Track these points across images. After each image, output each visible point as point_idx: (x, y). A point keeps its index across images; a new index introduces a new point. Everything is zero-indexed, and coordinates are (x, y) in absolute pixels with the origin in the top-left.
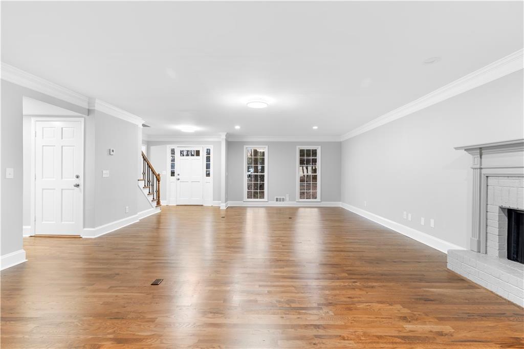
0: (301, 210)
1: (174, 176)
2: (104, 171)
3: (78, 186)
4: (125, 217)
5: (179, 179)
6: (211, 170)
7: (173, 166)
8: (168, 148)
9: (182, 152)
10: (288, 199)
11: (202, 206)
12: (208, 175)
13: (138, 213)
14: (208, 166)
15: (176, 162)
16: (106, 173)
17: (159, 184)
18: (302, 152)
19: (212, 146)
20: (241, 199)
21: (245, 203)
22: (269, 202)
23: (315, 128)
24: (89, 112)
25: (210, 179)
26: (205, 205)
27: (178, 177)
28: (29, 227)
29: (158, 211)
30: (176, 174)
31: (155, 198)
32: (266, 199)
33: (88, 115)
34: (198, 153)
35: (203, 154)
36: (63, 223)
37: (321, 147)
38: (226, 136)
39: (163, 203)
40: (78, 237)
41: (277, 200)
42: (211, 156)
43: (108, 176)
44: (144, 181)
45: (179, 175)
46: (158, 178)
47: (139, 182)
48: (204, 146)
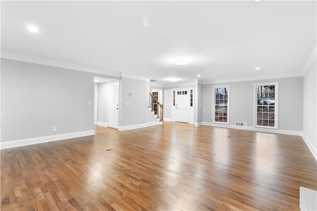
0: (258, 134)
2: (127, 103)
3: (118, 109)
4: (138, 124)
5: (176, 107)
6: (193, 102)
7: (174, 100)
8: (172, 90)
9: (178, 93)
10: (246, 124)
11: (188, 123)
12: (191, 105)
13: (146, 123)
14: (192, 100)
15: (175, 98)
16: (128, 104)
17: (162, 109)
19: (194, 88)
20: (211, 121)
21: (213, 124)
22: (231, 125)
23: (258, 68)
24: (120, 78)
25: (193, 107)
26: (189, 123)
28: (107, 123)
29: (161, 123)
30: (175, 105)
32: (228, 123)
33: (120, 80)
34: (186, 92)
35: (189, 93)
36: (115, 123)
37: (279, 83)
38: (198, 81)
39: (165, 119)
40: (117, 130)
41: (237, 124)
42: (193, 94)
43: (129, 105)
44: (151, 108)
45: (177, 105)
46: (162, 106)
47: (148, 108)
48: (189, 88)
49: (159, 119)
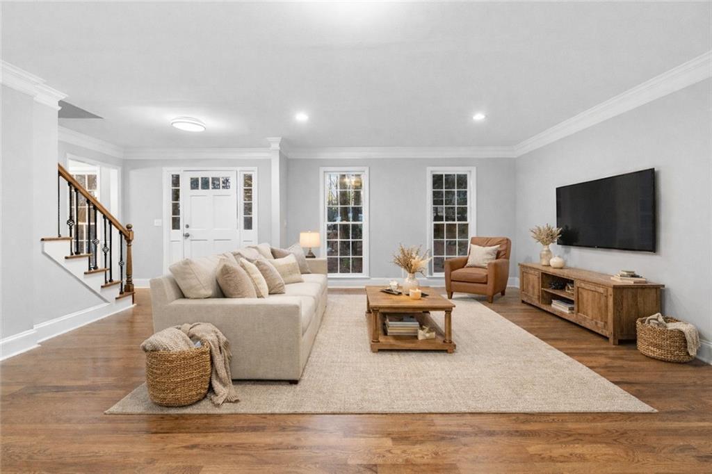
1: (179, 228)
5: (187, 236)
6: (254, 215)
7: (176, 210)
8: (166, 173)
9: (194, 184)
13: (36, 327)
14: (248, 209)
15: (181, 202)
18: (437, 180)
19: (255, 169)
22: (372, 280)
23: (479, 117)
25: (253, 233)
27: (187, 231)
29: (125, 307)
30: (182, 225)
31: (116, 277)
32: (365, 274)
34: (226, 181)
35: (237, 185)
38: (280, 144)
42: (254, 188)
44: (68, 243)
45: (187, 226)
46: (126, 235)
47: (46, 243)
48: (238, 169)
49: (116, 291)
